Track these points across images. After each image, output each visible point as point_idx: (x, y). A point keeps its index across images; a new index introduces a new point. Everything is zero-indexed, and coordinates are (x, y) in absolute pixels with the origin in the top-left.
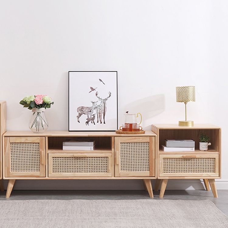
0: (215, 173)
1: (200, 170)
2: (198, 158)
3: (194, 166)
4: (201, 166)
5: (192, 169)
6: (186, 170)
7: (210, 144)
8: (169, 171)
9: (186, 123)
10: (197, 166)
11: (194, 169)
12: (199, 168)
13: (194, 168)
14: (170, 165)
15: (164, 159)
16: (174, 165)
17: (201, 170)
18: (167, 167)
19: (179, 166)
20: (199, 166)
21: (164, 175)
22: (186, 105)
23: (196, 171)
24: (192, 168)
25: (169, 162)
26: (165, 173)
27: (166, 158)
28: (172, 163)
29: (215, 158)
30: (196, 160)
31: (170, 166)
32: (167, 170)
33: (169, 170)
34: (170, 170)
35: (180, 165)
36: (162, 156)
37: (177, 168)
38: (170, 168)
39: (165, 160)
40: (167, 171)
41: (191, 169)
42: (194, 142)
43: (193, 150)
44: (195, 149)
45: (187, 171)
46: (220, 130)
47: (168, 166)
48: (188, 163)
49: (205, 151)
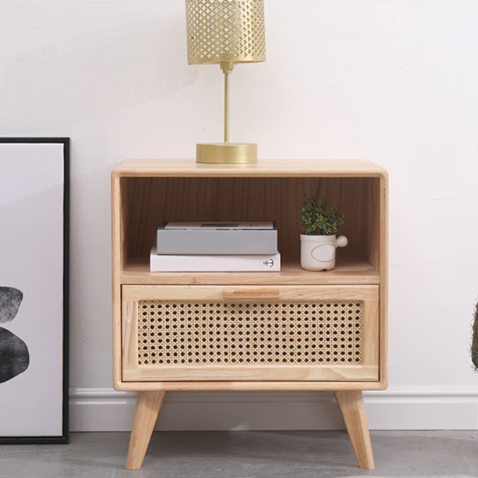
0: (362, 363)
1: (299, 354)
2: (287, 301)
3: (273, 336)
4: (303, 337)
5: (266, 350)
6: (237, 350)
7: (343, 241)
8: (165, 358)
9: (227, 152)
10: (288, 337)
11: (273, 350)
12: (295, 344)
13: (273, 343)
14: (172, 330)
15: (144, 303)
16: (186, 330)
17: (303, 350)
18: (156, 338)
19: (208, 336)
20: (296, 337)
21: (144, 372)
22: (226, 75)
23: (281, 357)
24: (266, 343)
25: (164, 317)
26: (150, 366)
27: (152, 303)
28: (179, 323)
29: (362, 302)
30: (281, 309)
31: (172, 337)
32: (157, 351)
33: (165, 351)
34: (172, 351)
35: (215, 329)
36: (134, 294)
37: (201, 343)
38: (172, 344)
39: (148, 310)
40: (157, 358)
41: (259, 350)
42: (276, 232)
43: (273, 269)
44: (283, 262)
45: (245, 357)
46: (381, 181)
47: (160, 334)
48: (247, 321)
49: (325, 270)
